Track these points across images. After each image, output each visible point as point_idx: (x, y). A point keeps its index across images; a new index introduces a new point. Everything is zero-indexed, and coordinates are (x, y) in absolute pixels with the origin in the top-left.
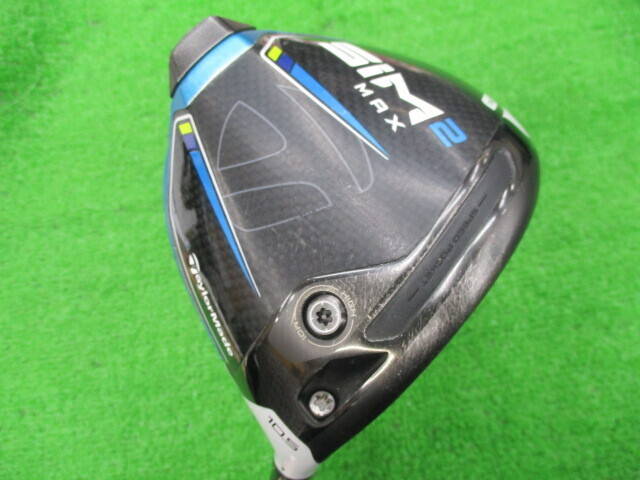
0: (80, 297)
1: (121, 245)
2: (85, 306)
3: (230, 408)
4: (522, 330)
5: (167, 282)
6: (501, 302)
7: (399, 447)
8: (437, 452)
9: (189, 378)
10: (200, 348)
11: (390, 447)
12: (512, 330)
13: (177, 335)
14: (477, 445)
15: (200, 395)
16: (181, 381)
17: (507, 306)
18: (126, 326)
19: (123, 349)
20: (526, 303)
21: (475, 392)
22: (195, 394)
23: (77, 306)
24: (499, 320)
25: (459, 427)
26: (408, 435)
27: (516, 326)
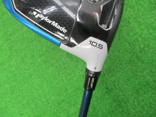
0: (5, 98)
1: (7, 77)
2: (8, 100)
3: (68, 110)
4: (153, 44)
5: (28, 82)
6: (142, 38)
7: (128, 101)
8: (141, 96)
9: (51, 107)
10: (50, 97)
11: (125, 102)
12: (150, 46)
13: (40, 96)
14: (153, 88)
15: (57, 110)
16: (50, 109)
17: (145, 38)
18: (23, 100)
19: (26, 107)
20: (151, 34)
21: (145, 72)
22: (56, 111)
23: (6, 101)
24: (144, 45)
25: (144, 85)
26: (129, 96)
27: (151, 44)
